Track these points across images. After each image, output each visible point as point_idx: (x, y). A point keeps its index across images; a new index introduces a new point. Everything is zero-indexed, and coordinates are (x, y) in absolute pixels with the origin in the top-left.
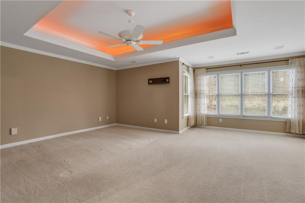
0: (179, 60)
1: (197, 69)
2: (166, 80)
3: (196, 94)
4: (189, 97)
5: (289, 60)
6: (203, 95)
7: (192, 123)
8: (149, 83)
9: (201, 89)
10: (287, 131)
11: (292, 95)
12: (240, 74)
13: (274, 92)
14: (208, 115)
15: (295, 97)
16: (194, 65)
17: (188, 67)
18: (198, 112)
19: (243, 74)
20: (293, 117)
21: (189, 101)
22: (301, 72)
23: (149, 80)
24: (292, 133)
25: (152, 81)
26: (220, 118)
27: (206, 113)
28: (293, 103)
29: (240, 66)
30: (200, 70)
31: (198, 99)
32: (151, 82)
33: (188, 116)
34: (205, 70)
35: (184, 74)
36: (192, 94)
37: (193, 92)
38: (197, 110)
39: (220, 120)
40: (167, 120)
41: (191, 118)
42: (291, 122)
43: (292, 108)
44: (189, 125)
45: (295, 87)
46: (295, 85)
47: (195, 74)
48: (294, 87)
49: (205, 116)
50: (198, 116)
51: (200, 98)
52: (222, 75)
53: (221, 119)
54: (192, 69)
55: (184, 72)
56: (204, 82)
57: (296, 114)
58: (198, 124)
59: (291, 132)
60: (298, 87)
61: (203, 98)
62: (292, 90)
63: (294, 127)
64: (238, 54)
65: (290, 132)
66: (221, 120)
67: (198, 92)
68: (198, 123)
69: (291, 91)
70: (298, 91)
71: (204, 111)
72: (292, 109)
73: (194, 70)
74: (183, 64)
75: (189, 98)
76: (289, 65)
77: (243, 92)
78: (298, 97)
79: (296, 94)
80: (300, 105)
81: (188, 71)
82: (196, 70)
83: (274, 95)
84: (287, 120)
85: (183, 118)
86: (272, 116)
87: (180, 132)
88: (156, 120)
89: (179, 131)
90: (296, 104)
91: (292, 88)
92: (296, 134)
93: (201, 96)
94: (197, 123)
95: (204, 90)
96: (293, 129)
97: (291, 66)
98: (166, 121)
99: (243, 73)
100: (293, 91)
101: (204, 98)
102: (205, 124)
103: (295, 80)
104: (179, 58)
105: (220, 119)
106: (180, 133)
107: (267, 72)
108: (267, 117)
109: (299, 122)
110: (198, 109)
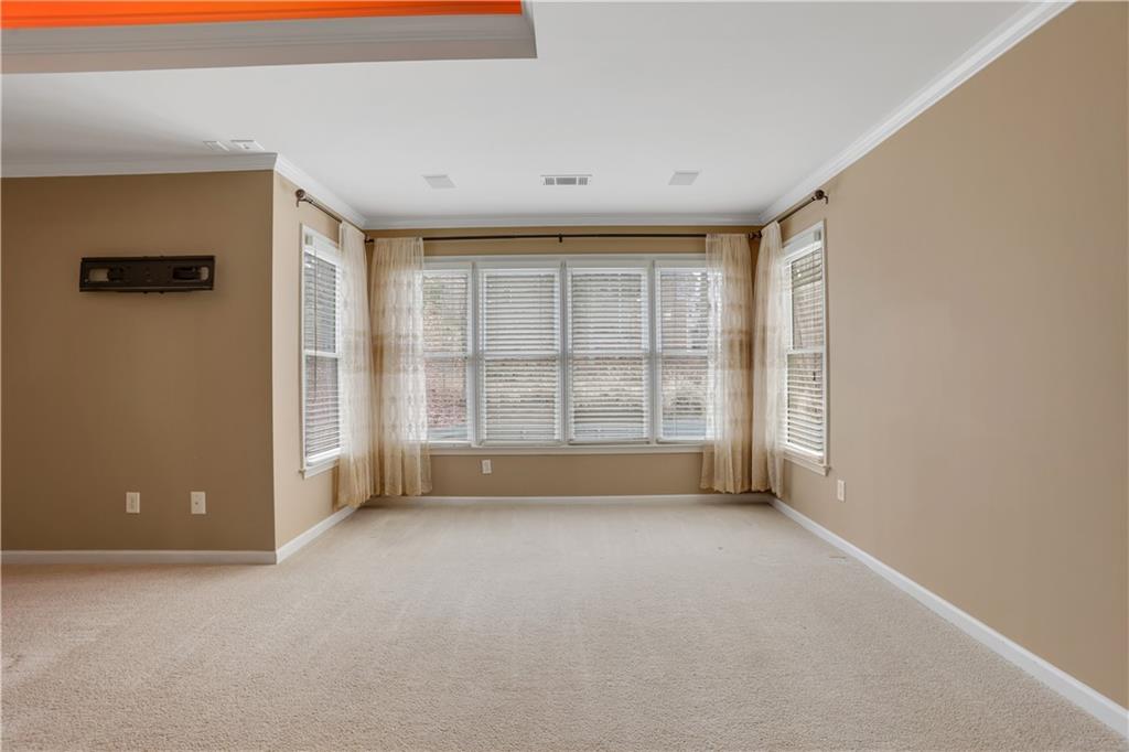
0: (276, 169)
1: (387, 237)
2: (199, 274)
3: (378, 354)
4: (340, 368)
5: (705, 236)
6: (410, 359)
7: (360, 488)
8: (87, 285)
9: (404, 332)
10: (704, 485)
11: (716, 360)
12: (555, 272)
13: (666, 348)
14: (432, 448)
15: (723, 367)
16: (367, 216)
17: (336, 220)
18: (389, 438)
19: (569, 274)
20: (719, 437)
21: (341, 385)
22: (737, 280)
23: (88, 264)
24: (718, 492)
25: (111, 270)
26: (486, 457)
27: (423, 438)
28: (719, 387)
29: (558, 239)
30: (396, 241)
31: (386, 376)
32: (101, 276)
33: (338, 460)
34: (421, 242)
35: (307, 249)
36: (353, 351)
37: (364, 342)
38: (383, 428)
39: (484, 467)
40: (203, 494)
41: (353, 468)
42: (713, 453)
43: (715, 404)
44: (343, 499)
45: (723, 331)
46: (723, 325)
47: (375, 260)
48: (719, 330)
49: (419, 451)
50: (387, 453)
51: (398, 370)
52: (493, 272)
53: (489, 462)
54: (363, 236)
55: (308, 240)
56: (414, 298)
57: (727, 426)
58: (387, 494)
59: (712, 489)
60: (730, 332)
61: (411, 368)
62: (716, 342)
63: (722, 470)
64: (549, 182)
65: (710, 491)
66: (487, 467)
67: (385, 342)
68: (387, 488)
69: (713, 344)
70: (731, 345)
71: (415, 428)
72: (715, 409)
73: (372, 241)
74: (300, 193)
75: (340, 373)
76: (707, 254)
77: (570, 347)
78: (731, 366)
79: (726, 356)
80: (735, 394)
81: (336, 237)
82: (378, 240)
83: (669, 360)
84: (702, 447)
85: (302, 473)
86: (662, 436)
87: (283, 552)
88: (134, 503)
89: (273, 549)
90: (726, 391)
91: (716, 332)
92: (728, 493)
93: (402, 359)
94: (382, 485)
95: (415, 336)
96: (718, 477)
97: (710, 259)
98: (199, 502)
99: (568, 269)
100: (719, 345)
101: (415, 370)
102: (420, 487)
103: (723, 306)
104: (272, 157)
105: (484, 462)
106: (278, 562)
107: (646, 273)
108: (648, 443)
109: (733, 452)
110: (387, 423)
